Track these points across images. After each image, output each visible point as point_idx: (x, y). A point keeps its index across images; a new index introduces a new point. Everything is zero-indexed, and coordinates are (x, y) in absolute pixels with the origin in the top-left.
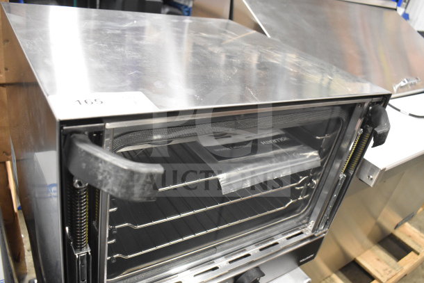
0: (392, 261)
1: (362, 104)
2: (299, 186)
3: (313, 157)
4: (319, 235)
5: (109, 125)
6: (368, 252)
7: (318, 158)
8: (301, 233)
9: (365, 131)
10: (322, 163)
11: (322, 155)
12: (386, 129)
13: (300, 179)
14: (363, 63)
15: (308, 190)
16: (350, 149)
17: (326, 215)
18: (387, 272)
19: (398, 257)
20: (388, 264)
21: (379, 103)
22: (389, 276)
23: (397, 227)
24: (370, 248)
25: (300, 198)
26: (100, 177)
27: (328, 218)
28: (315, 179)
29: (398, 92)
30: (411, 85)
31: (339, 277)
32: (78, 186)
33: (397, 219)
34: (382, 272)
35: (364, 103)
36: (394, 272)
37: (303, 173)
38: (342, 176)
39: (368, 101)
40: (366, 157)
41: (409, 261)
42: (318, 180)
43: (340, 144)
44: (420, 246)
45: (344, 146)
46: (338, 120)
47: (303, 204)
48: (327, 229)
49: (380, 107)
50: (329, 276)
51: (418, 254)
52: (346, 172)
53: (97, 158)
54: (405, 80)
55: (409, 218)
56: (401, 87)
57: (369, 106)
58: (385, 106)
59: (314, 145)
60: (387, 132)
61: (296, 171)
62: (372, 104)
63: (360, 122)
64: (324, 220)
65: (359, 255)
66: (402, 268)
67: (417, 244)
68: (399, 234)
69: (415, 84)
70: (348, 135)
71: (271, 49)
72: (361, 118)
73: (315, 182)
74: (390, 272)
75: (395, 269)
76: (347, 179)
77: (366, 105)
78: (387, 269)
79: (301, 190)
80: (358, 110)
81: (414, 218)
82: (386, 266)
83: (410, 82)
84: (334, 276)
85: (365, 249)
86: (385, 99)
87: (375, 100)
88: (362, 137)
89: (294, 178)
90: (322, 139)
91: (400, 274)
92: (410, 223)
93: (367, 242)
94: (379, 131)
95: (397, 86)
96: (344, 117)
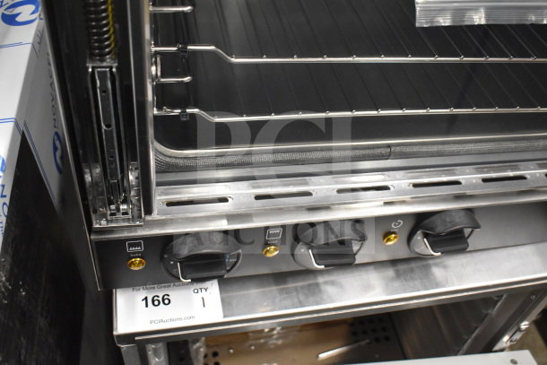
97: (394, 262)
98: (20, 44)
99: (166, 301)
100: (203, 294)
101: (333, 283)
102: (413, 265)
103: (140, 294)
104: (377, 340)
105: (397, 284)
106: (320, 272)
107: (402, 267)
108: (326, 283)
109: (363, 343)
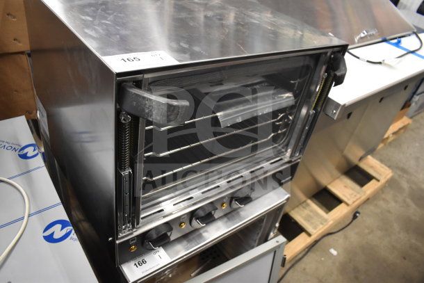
0: (357, 187)
1: (326, 53)
2: (278, 121)
3: (288, 97)
4: (295, 161)
5: (146, 76)
6: (337, 181)
7: (293, 98)
8: (281, 159)
9: (329, 75)
10: (296, 103)
11: (295, 96)
12: (344, 72)
13: (278, 116)
14: (333, 18)
15: (286, 125)
16: (317, 90)
17: (300, 144)
18: (353, 196)
19: (362, 184)
20: (353, 189)
21: (339, 52)
22: (354, 199)
23: (361, 159)
24: (338, 178)
25: (279, 132)
26: (147, 111)
27: (301, 147)
28: (291, 116)
29: (359, 42)
30: (370, 36)
31: (314, 202)
32: (124, 122)
33: (361, 153)
34: (349, 197)
35: (327, 52)
36: (358, 196)
37: (281, 111)
38: (312, 112)
39: (330, 51)
40: (330, 95)
41: (371, 187)
42: (293, 116)
43: (310, 86)
44: (380, 175)
45: (313, 88)
46: (308, 67)
47: (282, 137)
48: (301, 156)
49: (340, 55)
50: (305, 201)
51: (378, 181)
52: (315, 109)
53: (144, 98)
54: (364, 32)
55: (371, 151)
56: (361, 38)
57: (331, 54)
58: (344, 54)
59: (288, 88)
60: (345, 75)
61: (276, 108)
62: (333, 53)
63: (324, 68)
64: (299, 148)
65: (329, 184)
66: (365, 192)
67: (378, 173)
68: (363, 165)
69: (373, 35)
70: (315, 79)
71: (252, 11)
72: (325, 64)
73: (291, 118)
74: (355, 196)
75: (359, 193)
76: (316, 114)
77: (329, 54)
78: (352, 194)
79: (280, 125)
80: (323, 58)
81: (375, 152)
82: (351, 192)
83: (369, 33)
84: (309, 201)
85: (334, 179)
86: (343, 49)
87: (336, 49)
88: (327, 80)
89: (275, 114)
90: (295, 83)
91: (364, 198)
92: (372, 156)
93: (336, 173)
94: (338, 74)
95: (358, 38)
96: (312, 64)
97: (226, 215)
98: (39, 168)
99: (144, 262)
100: (158, 254)
101: (206, 231)
102: (233, 213)
103: (132, 264)
104: (214, 258)
105: (229, 223)
106: (203, 227)
107: (229, 216)
108: (204, 232)
109: (208, 262)
